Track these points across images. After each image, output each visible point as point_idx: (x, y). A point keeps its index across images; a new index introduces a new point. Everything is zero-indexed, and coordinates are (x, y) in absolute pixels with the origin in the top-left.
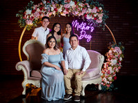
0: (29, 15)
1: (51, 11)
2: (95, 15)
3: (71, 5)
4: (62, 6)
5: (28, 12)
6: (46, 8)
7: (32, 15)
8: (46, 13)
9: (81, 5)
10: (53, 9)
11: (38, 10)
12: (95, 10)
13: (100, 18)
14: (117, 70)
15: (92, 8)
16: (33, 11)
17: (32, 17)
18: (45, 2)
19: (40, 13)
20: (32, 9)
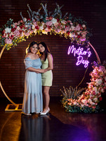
0: (8, 34)
1: (31, 29)
2: (78, 33)
3: (54, 23)
4: (43, 24)
5: (8, 30)
6: (26, 26)
7: (12, 34)
8: (26, 31)
9: (64, 22)
10: (34, 27)
11: (18, 28)
12: (78, 28)
13: (84, 36)
14: (102, 90)
15: (75, 26)
16: (13, 30)
17: (12, 36)
18: (26, 19)
19: (21, 32)
20: (12, 27)
